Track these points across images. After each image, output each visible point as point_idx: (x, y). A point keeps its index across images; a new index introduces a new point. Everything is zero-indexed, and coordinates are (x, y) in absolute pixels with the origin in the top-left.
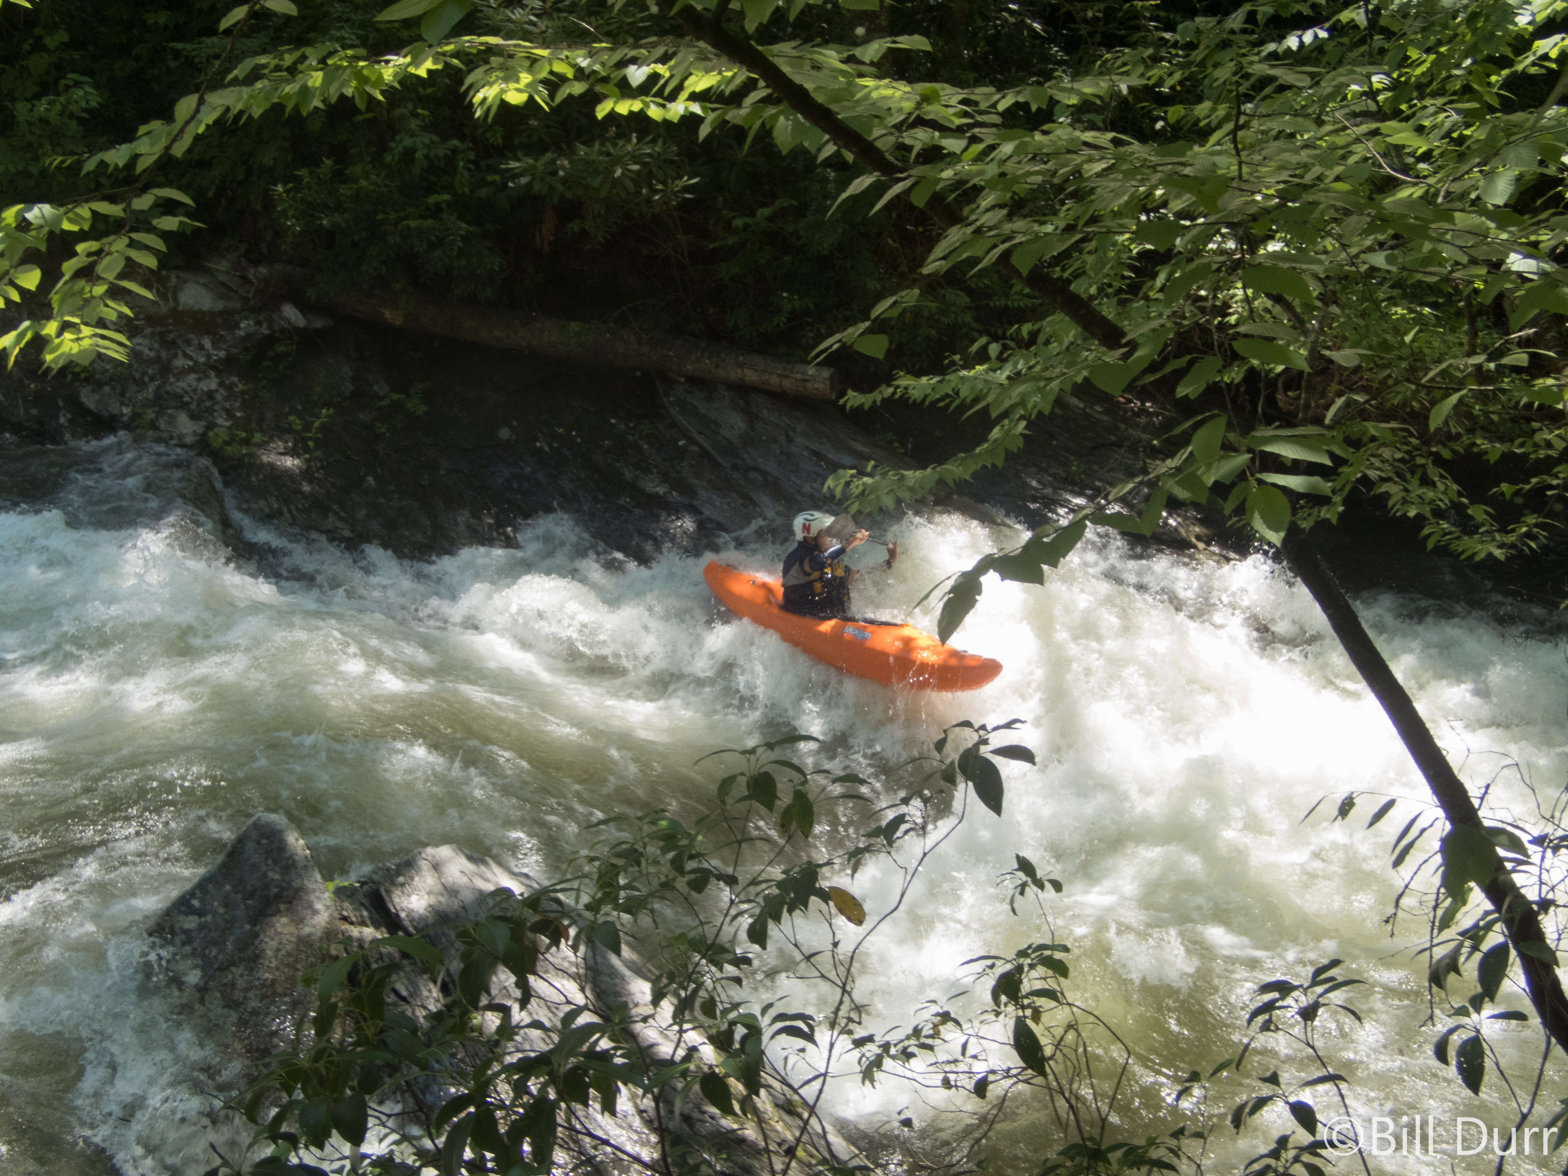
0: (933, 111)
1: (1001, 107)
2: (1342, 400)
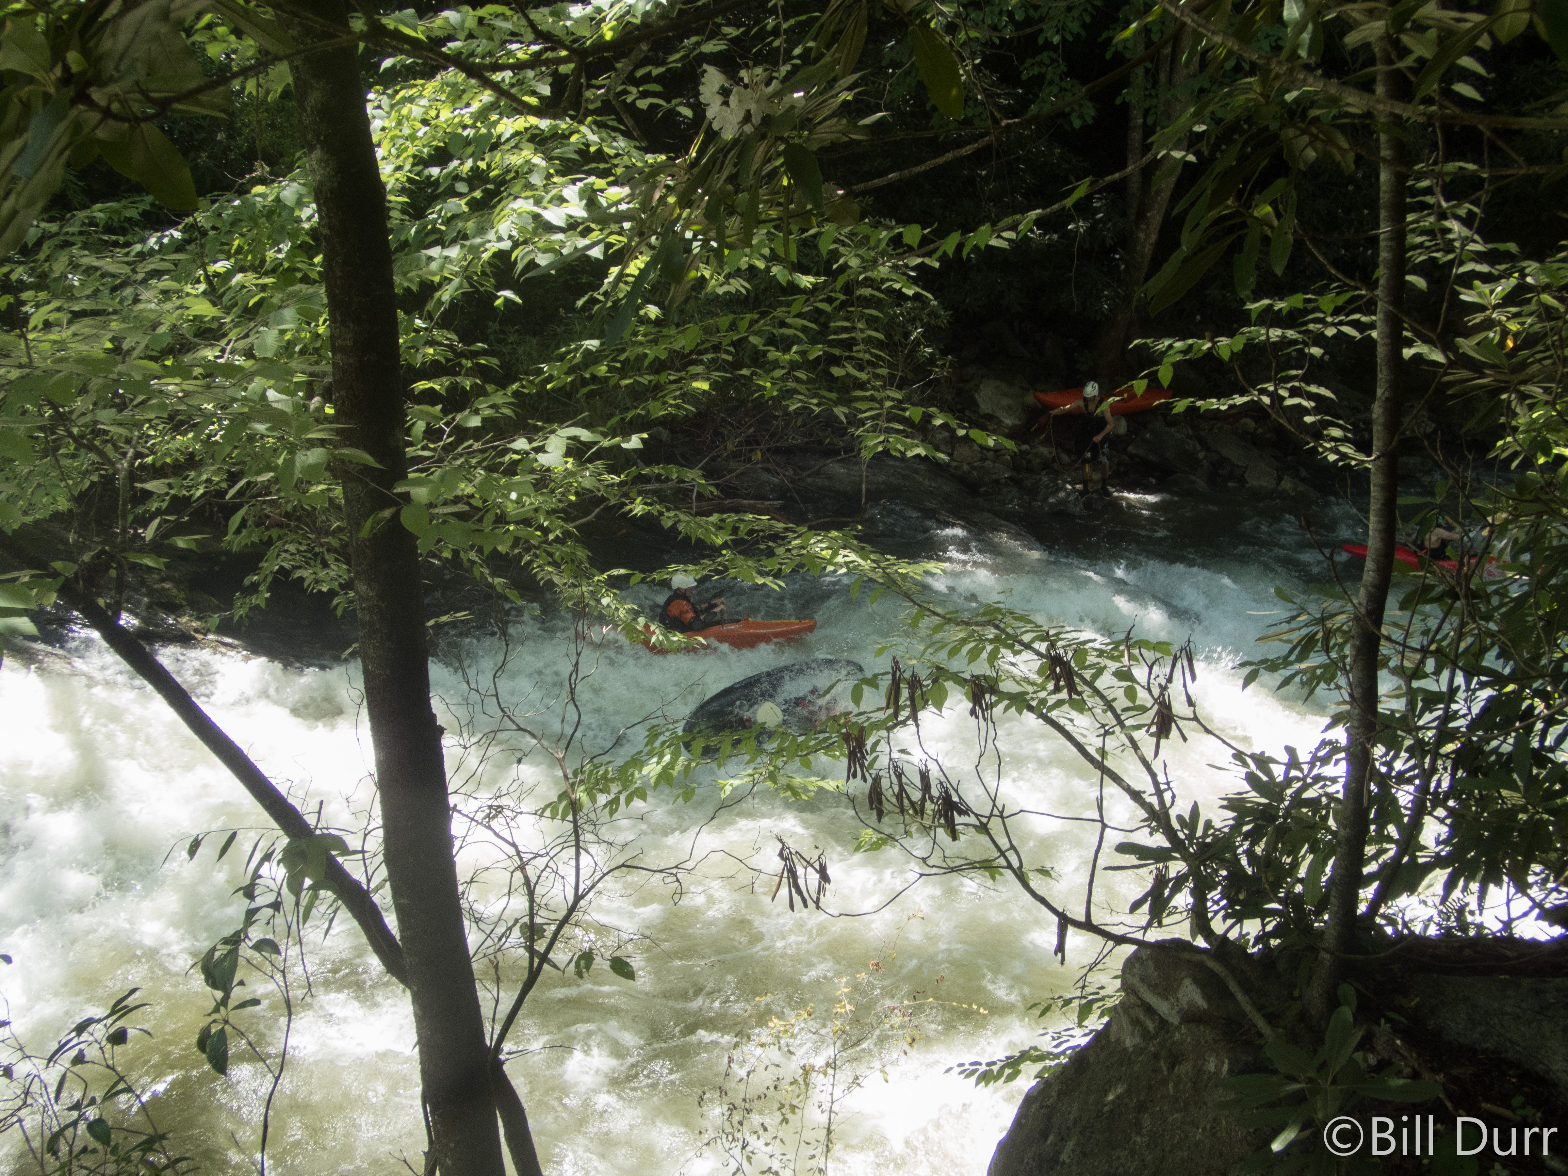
2: (157, 521)
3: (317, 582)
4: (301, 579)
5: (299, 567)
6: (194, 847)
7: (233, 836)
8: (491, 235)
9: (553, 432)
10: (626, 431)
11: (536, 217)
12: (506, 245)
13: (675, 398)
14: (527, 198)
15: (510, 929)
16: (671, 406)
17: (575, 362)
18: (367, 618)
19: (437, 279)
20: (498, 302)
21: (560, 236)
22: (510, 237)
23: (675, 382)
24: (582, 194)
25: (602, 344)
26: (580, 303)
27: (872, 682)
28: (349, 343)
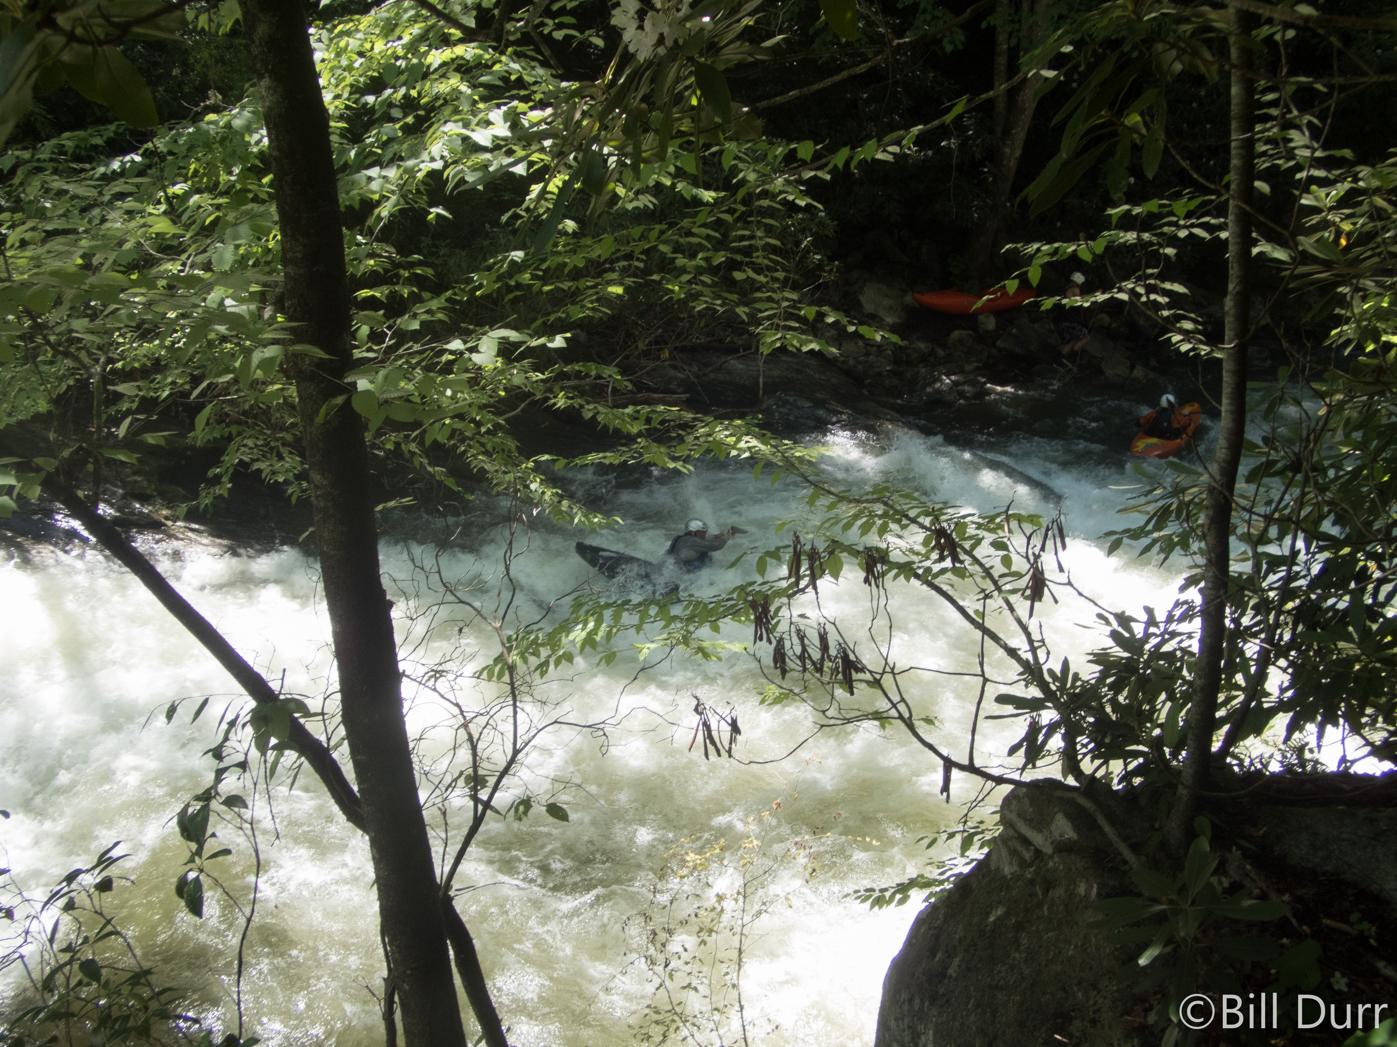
2: (128, 420)
3: (274, 473)
4: (259, 471)
5: (257, 460)
6: (171, 712)
7: (205, 702)
8: (425, 156)
9: (484, 334)
10: (551, 331)
11: (465, 139)
12: (438, 165)
13: (592, 302)
14: (456, 121)
15: (455, 780)
16: (588, 309)
17: (502, 271)
18: (322, 504)
19: (376, 197)
20: (430, 217)
21: (488, 156)
22: (442, 157)
23: (591, 287)
24: (506, 117)
25: (526, 255)
26: (504, 218)
27: (775, 554)
28: (299, 255)
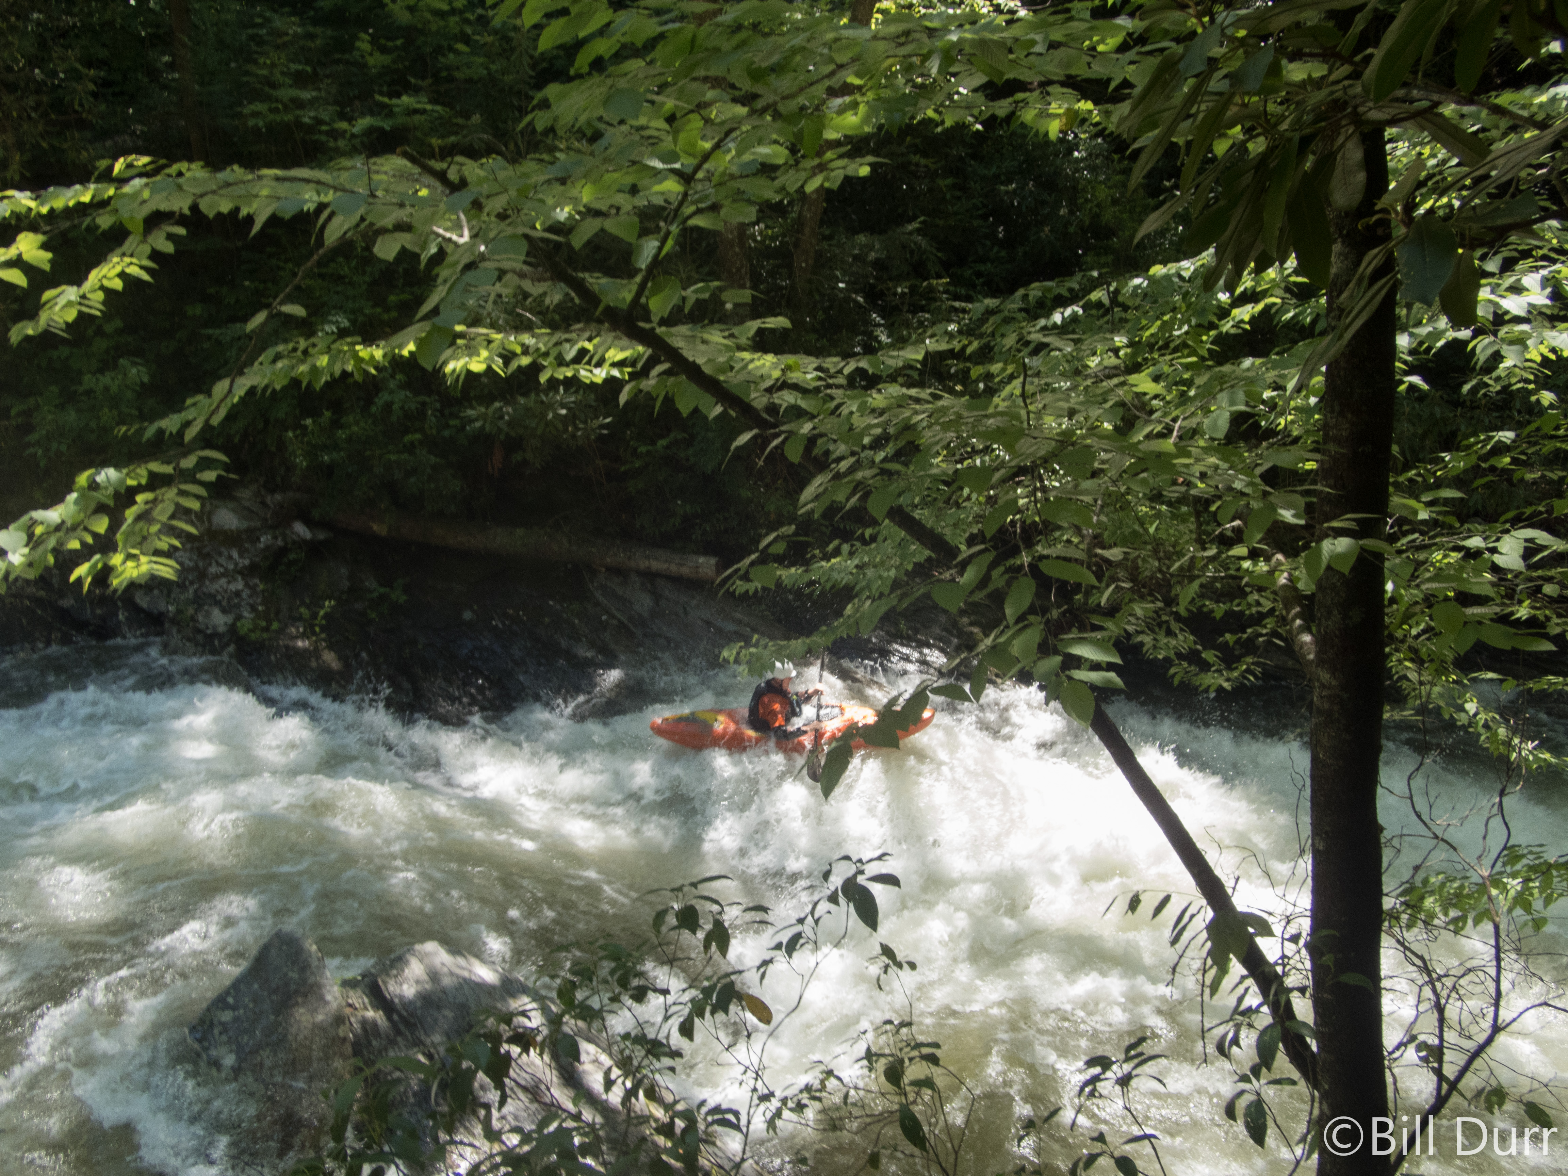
0: (794, 377)
1: (846, 371)
7: (1167, 899)
9: (1506, 533)
11: (1496, 307)
17: (1483, 452)
20: (1403, 388)
25: (1516, 436)
26: (1466, 388)
28: (1344, 434)
